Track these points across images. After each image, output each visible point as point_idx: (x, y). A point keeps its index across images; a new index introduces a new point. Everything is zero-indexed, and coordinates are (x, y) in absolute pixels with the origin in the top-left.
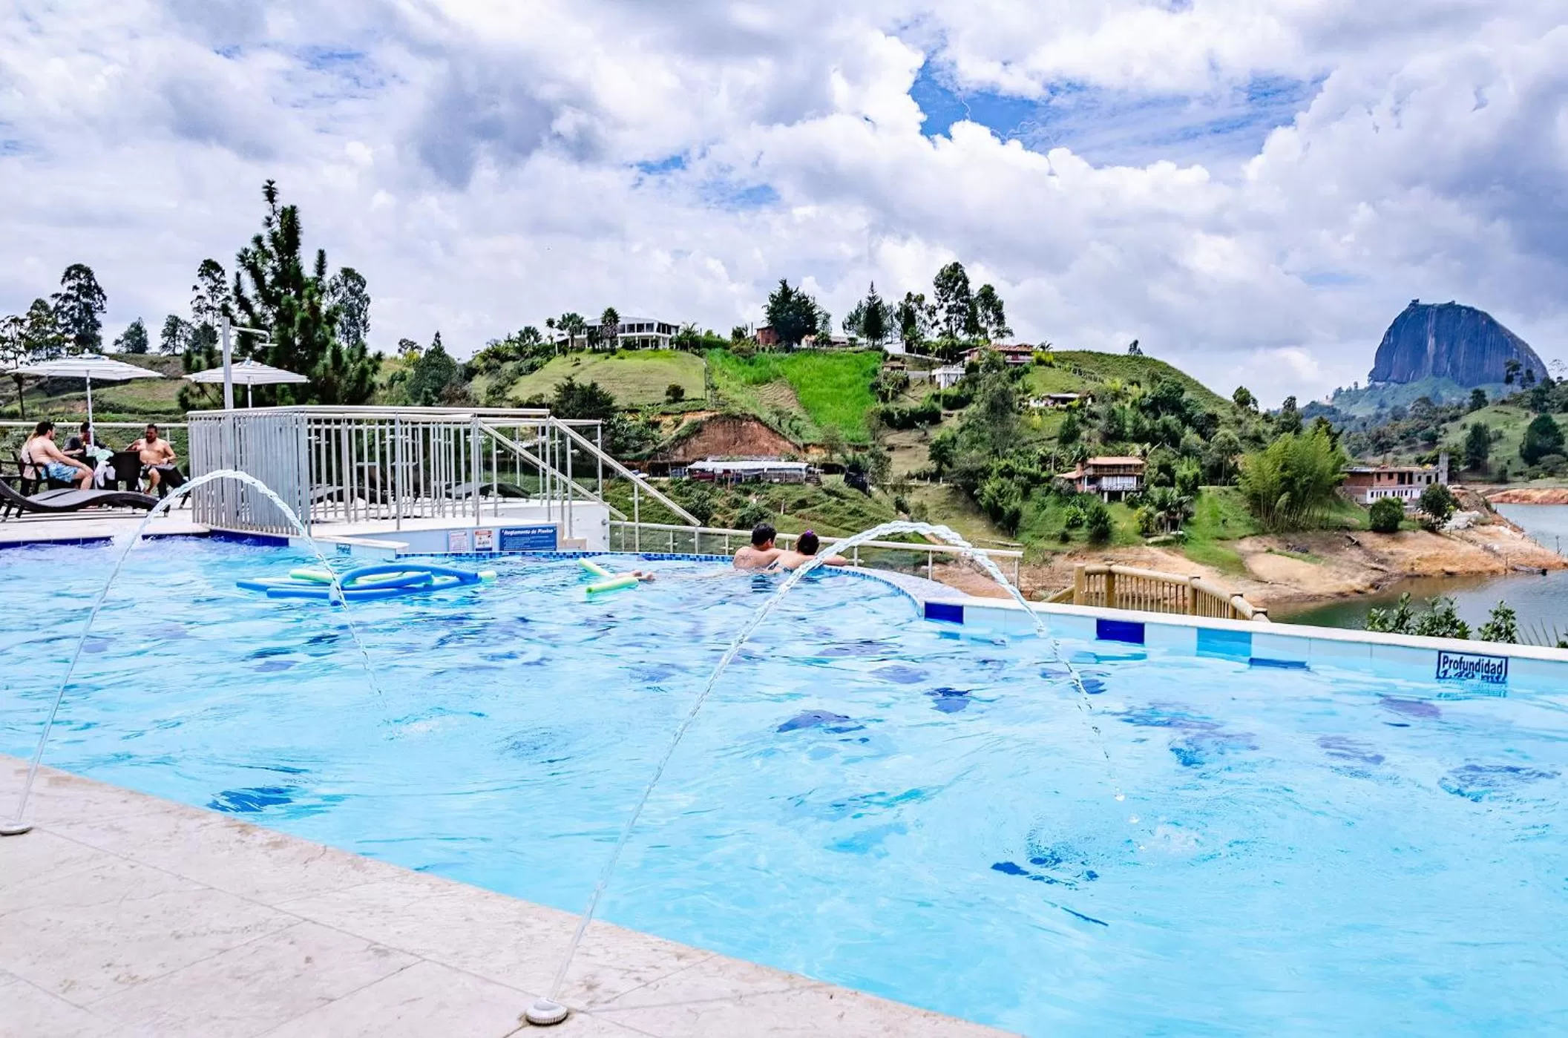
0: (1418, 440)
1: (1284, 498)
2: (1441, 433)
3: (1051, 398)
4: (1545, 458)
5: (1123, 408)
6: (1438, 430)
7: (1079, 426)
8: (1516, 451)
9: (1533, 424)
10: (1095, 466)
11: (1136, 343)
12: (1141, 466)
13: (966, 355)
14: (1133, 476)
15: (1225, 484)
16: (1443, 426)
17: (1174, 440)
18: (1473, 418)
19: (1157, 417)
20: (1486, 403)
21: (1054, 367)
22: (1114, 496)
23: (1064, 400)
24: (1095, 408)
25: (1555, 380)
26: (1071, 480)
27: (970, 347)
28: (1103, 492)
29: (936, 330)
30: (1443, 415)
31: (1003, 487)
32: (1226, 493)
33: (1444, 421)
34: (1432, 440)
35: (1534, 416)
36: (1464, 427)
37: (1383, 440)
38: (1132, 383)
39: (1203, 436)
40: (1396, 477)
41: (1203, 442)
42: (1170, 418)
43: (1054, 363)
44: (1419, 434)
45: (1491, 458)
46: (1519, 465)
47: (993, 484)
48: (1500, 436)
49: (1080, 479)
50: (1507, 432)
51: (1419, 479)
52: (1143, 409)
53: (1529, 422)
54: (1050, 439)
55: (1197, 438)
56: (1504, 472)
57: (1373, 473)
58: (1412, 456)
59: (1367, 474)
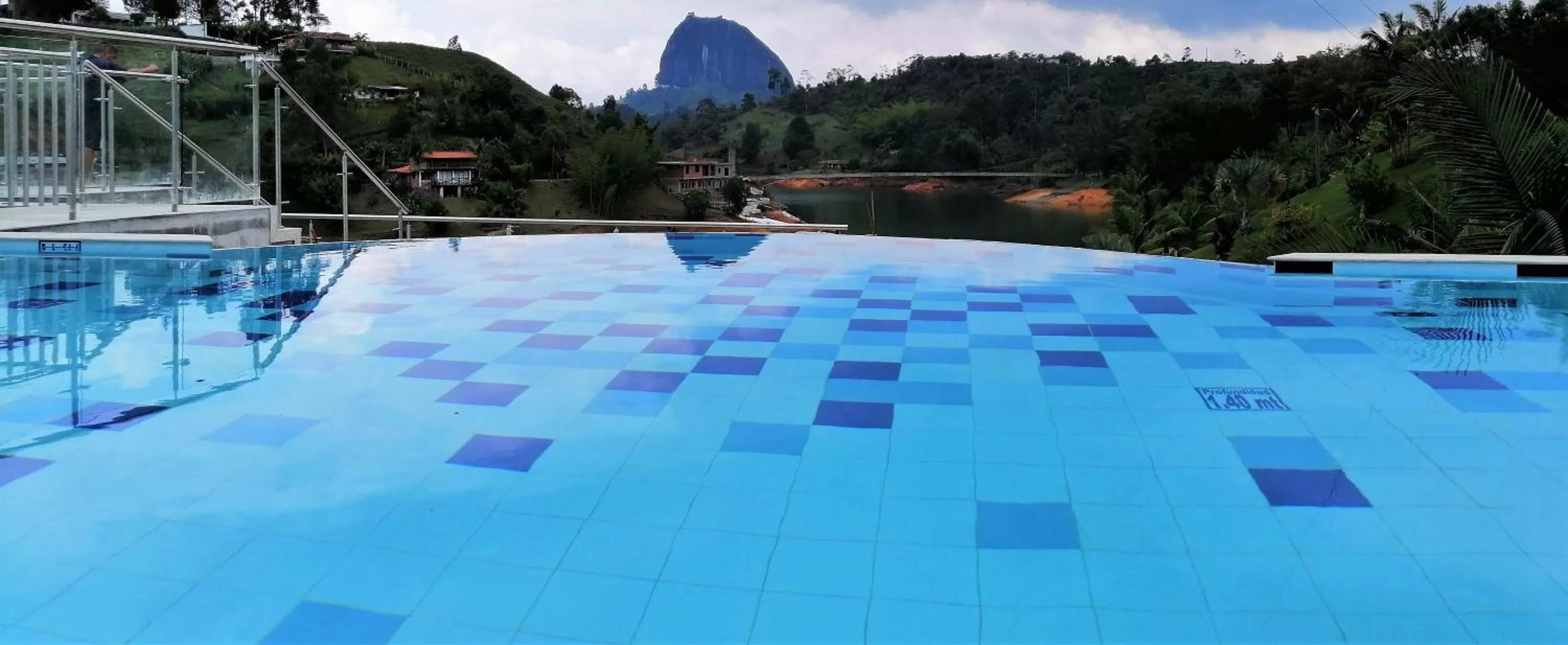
0: (704, 137)
1: (612, 189)
2: (722, 130)
3: (378, 90)
4: (802, 152)
5: (452, 102)
6: (719, 128)
7: (410, 119)
8: (780, 146)
9: (791, 124)
10: (429, 160)
11: (456, 38)
12: (475, 160)
13: (279, 41)
14: (467, 170)
15: (555, 177)
16: (723, 124)
17: (506, 134)
18: (747, 118)
19: (487, 111)
20: (755, 106)
21: (376, 58)
22: (450, 190)
23: (392, 93)
24: (424, 102)
25: (805, 87)
26: (403, 175)
27: (282, 33)
28: (439, 187)
29: (241, 13)
30: (723, 115)
31: (330, 183)
32: (556, 185)
33: (724, 120)
34: (715, 137)
35: (792, 117)
36: (739, 126)
37: (675, 137)
38: (458, 78)
39: (531, 131)
40: (701, 169)
41: (532, 137)
42: (499, 112)
43: (376, 54)
44: (705, 132)
45: (762, 152)
46: (783, 159)
47: (319, 181)
48: (767, 133)
49: (414, 174)
50: (773, 130)
51: (719, 170)
52: (472, 103)
53: (788, 123)
54: (378, 133)
55: (525, 132)
56: (771, 165)
57: (684, 165)
58: (701, 152)
59: (678, 166)
